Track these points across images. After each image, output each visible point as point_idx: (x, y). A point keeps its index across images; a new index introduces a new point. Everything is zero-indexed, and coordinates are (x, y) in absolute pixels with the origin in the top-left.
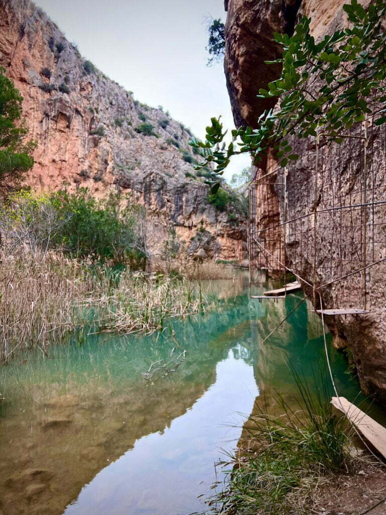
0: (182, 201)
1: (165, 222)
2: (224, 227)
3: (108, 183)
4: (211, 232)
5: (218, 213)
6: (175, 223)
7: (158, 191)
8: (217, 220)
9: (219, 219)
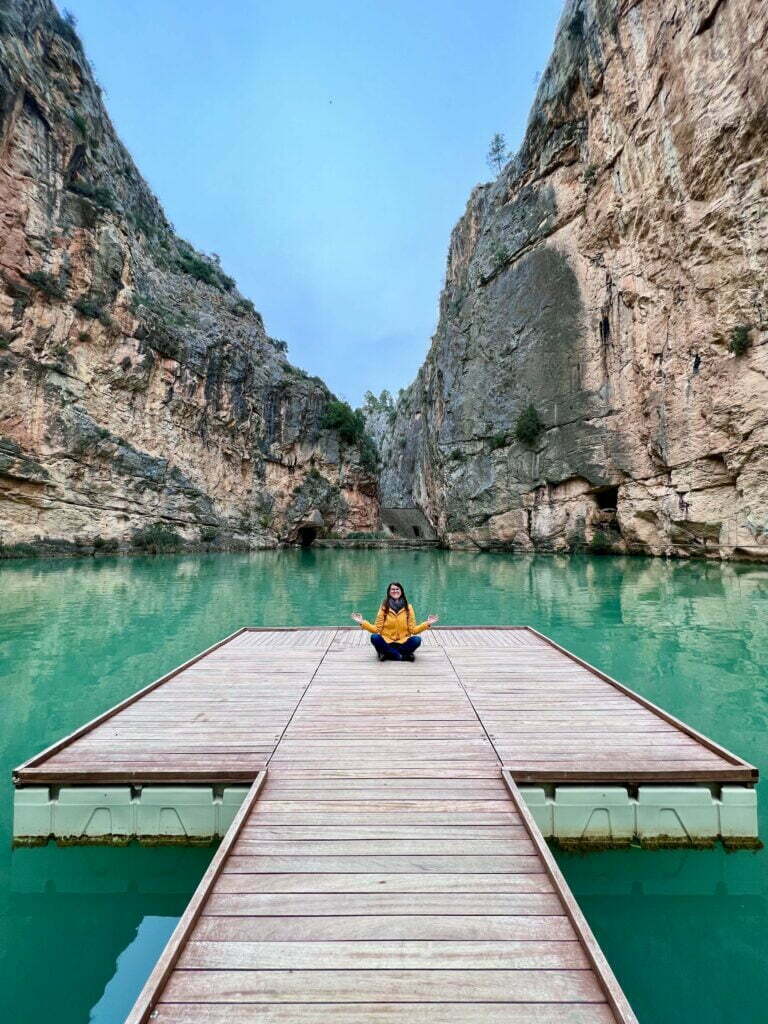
0: (280, 415)
1: (246, 452)
2: (354, 471)
3: (120, 332)
4: (329, 479)
5: (345, 445)
6: (265, 457)
7: (235, 382)
8: (342, 459)
9: (347, 456)
